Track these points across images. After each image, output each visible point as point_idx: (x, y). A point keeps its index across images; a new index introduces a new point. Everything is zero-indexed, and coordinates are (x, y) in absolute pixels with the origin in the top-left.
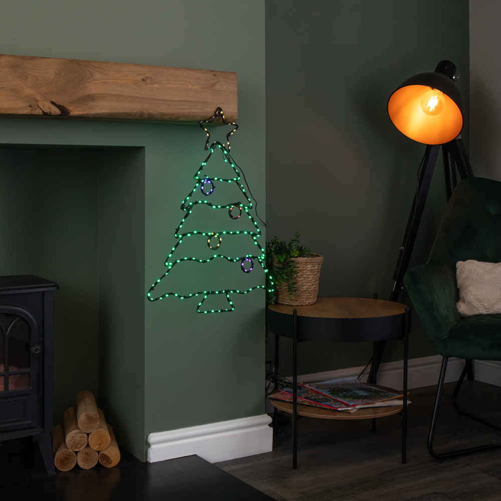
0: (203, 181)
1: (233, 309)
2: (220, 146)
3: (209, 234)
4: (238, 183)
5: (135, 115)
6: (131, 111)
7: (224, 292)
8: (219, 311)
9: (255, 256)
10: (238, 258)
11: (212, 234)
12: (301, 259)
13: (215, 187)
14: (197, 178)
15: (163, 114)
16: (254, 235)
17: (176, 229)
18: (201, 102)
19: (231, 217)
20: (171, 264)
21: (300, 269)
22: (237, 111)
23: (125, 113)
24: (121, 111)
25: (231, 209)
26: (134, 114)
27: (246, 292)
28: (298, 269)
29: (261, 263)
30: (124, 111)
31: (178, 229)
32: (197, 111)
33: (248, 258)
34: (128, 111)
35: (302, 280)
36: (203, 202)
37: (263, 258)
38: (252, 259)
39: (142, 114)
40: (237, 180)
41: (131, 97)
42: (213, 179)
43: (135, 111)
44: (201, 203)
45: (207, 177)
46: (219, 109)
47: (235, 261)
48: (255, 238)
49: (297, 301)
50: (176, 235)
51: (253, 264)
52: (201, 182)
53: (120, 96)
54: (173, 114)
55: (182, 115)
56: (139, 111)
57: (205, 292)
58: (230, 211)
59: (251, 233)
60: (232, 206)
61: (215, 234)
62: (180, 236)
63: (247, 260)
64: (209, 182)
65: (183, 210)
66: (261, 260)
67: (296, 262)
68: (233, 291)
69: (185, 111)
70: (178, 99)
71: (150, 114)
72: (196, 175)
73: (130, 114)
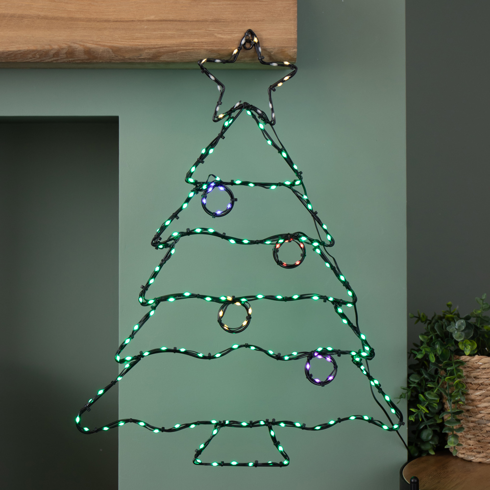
0: (205, 187)
1: (286, 462)
2: (249, 113)
3: (223, 298)
4: (294, 191)
5: (57, 54)
6: (47, 47)
7: (262, 423)
8: (251, 464)
9: (343, 349)
10: (295, 354)
11: (230, 299)
12: (480, 361)
13: (236, 200)
14: (191, 180)
15: (116, 50)
16: (337, 303)
17: (143, 287)
18: (206, 21)
19: (280, 263)
20: (129, 358)
21: (480, 381)
22: (294, 36)
23: (33, 51)
24: (24, 47)
25: (278, 246)
26: (53, 52)
27: (318, 428)
28: (477, 381)
29: (358, 364)
30: (32, 47)
31: (146, 288)
32: (196, 40)
33: (320, 353)
34: (39, 47)
35: (486, 407)
36: (204, 231)
37: (364, 354)
38: (335, 356)
39: (71, 53)
40: (293, 184)
41: (45, 18)
42: (232, 183)
43: (56, 47)
44: (201, 233)
45: (218, 179)
46: (251, 33)
47: (286, 358)
48: (340, 310)
49: (479, 453)
50: (141, 300)
51: (336, 367)
52: (202, 190)
53: (22, 17)
54: (140, 50)
55: (162, 50)
56: (64, 46)
57: (214, 422)
58: (276, 251)
59: (331, 299)
60: (281, 241)
61: (235, 300)
62: (151, 302)
63: (320, 357)
64: (222, 188)
65: (157, 248)
66: (358, 359)
67: (470, 364)
68: (285, 422)
69: (167, 42)
70: (152, 17)
71: (88, 52)
72: (190, 175)
73: (45, 53)
